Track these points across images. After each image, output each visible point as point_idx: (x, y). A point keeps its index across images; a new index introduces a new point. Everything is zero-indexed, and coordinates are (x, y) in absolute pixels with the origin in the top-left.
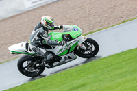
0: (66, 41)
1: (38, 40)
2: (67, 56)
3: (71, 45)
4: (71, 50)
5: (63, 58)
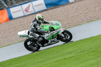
0: (51, 31)
2: (52, 40)
3: (54, 33)
4: (54, 36)
5: (50, 41)
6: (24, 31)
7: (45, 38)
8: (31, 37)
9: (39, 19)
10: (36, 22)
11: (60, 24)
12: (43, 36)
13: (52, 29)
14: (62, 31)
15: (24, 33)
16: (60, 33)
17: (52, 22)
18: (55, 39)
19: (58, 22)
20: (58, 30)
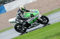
1: (19, 16)
3: (34, 19)
5: (32, 25)
6: (13, 18)
7: (28, 22)
8: (18, 22)
9: (22, 9)
10: (20, 12)
11: (38, 12)
12: (27, 21)
13: (32, 16)
14: (40, 16)
16: (39, 18)
17: (32, 10)
18: (36, 23)
19: (37, 10)
20: (37, 16)
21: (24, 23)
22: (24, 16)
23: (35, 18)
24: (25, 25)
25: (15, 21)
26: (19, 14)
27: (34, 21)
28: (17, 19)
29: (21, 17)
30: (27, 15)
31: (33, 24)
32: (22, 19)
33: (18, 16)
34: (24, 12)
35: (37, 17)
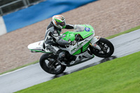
0: (77, 40)
1: (50, 39)
2: (81, 55)
3: (83, 45)
4: (84, 49)
5: (77, 57)
6: (38, 43)
7: (70, 52)
8: (48, 51)
11: (92, 29)
12: (67, 49)
13: (79, 38)
14: (96, 39)
15: (38, 45)
16: (93, 44)
17: (79, 26)
18: (86, 54)
19: (89, 26)
20: (89, 39)
21: (61, 54)
22: (60, 38)
23: (84, 43)
24: (62, 57)
25: (42, 48)
26: (50, 34)
27: (82, 49)
28: (46, 45)
29: (54, 39)
30: (68, 36)
31: (80, 57)
32: (57, 45)
33: (49, 37)
34: (60, 30)
35: (90, 42)
